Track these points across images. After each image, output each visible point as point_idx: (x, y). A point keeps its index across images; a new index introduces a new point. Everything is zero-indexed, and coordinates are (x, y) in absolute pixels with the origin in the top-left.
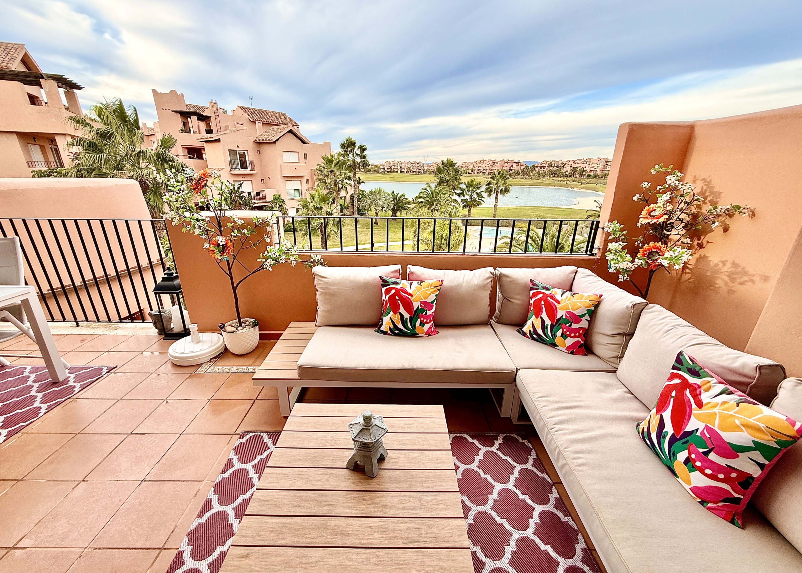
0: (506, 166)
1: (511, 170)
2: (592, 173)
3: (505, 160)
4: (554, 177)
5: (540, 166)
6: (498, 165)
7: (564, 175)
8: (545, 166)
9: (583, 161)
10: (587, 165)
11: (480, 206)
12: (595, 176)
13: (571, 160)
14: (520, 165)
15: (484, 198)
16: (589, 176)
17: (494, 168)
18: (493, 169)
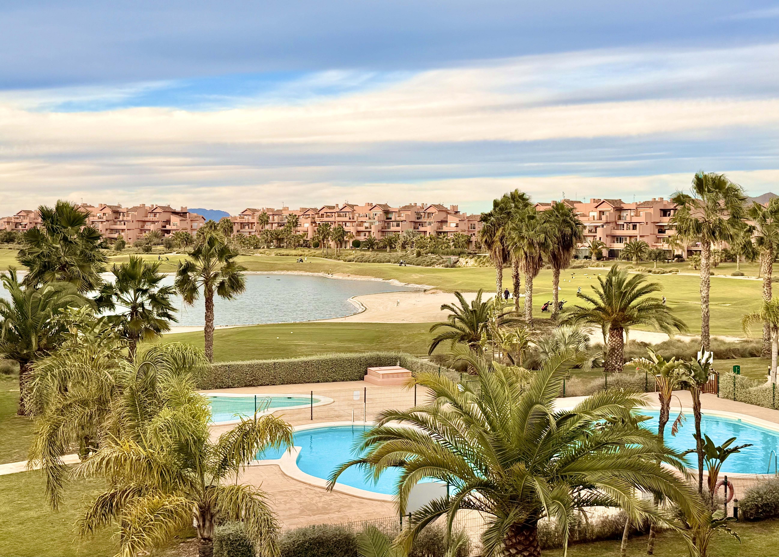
0: (153, 222)
1: (168, 232)
2: (362, 238)
3: (148, 205)
4: (279, 247)
5: (239, 220)
6: (129, 218)
7: (302, 242)
8: (252, 221)
9: (336, 210)
10: (347, 219)
11: (164, 333)
12: (371, 245)
13: (308, 207)
14: (188, 220)
15: (174, 310)
16: (357, 244)
17: (118, 227)
18: (117, 231)
